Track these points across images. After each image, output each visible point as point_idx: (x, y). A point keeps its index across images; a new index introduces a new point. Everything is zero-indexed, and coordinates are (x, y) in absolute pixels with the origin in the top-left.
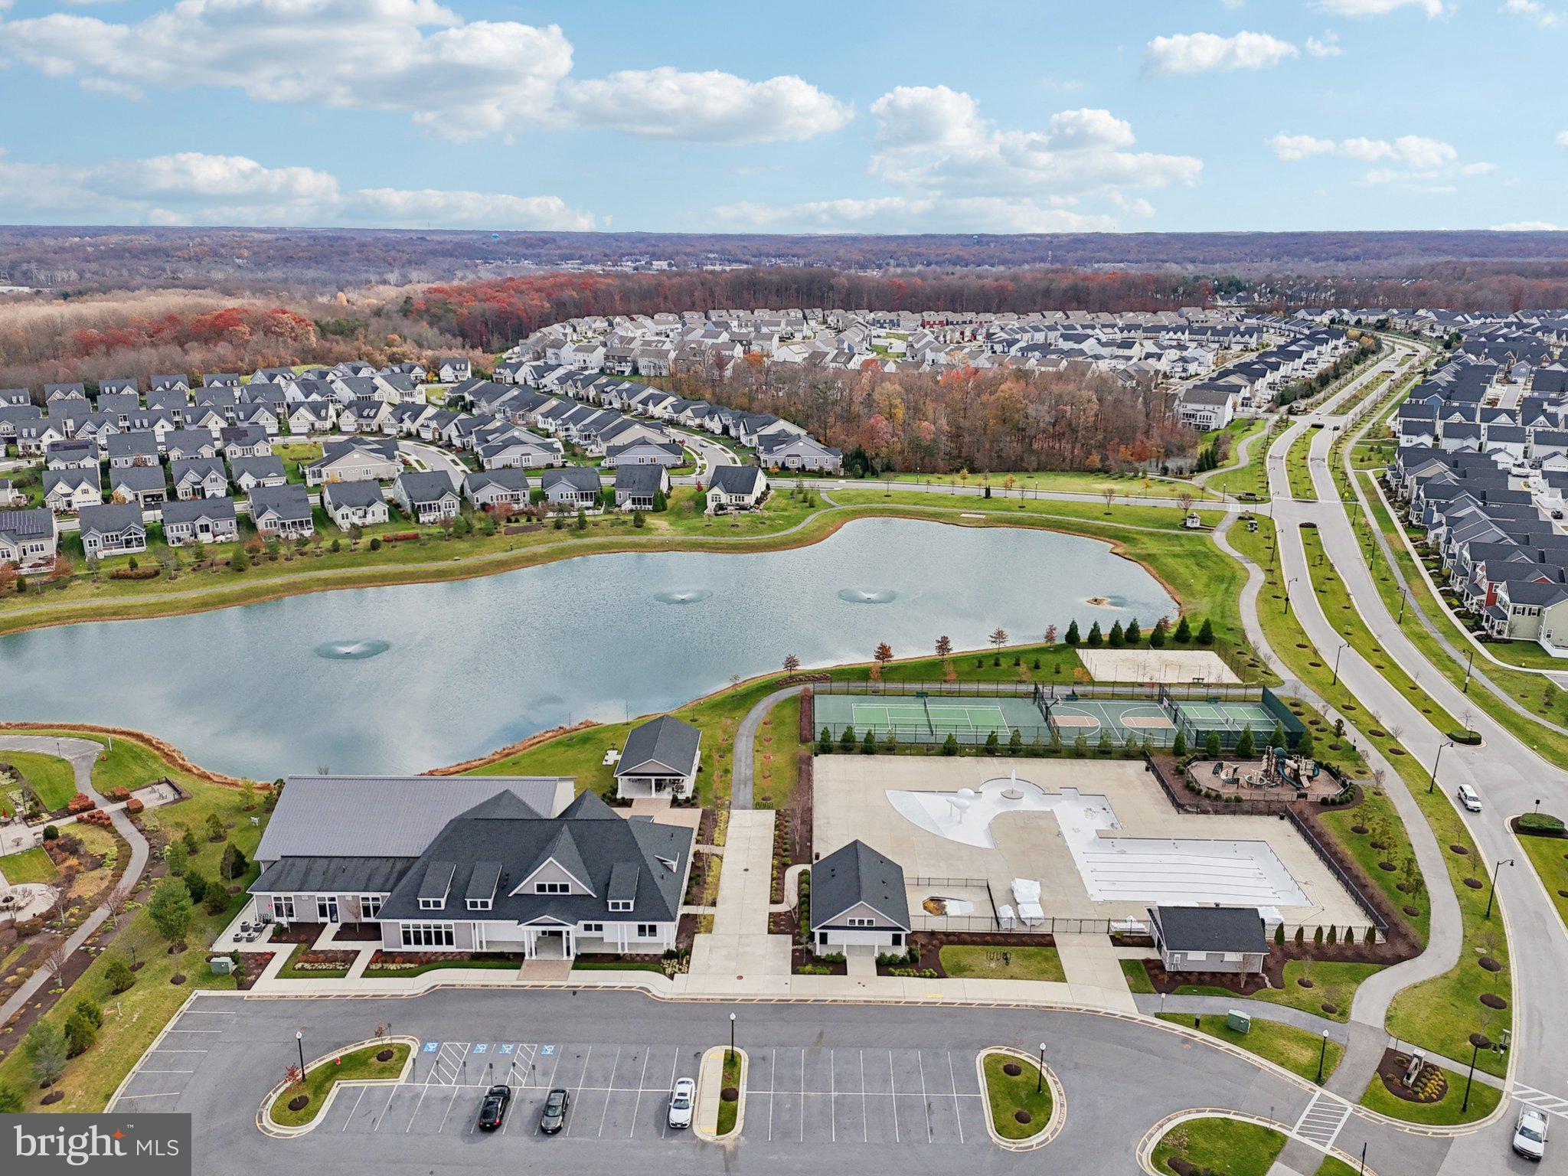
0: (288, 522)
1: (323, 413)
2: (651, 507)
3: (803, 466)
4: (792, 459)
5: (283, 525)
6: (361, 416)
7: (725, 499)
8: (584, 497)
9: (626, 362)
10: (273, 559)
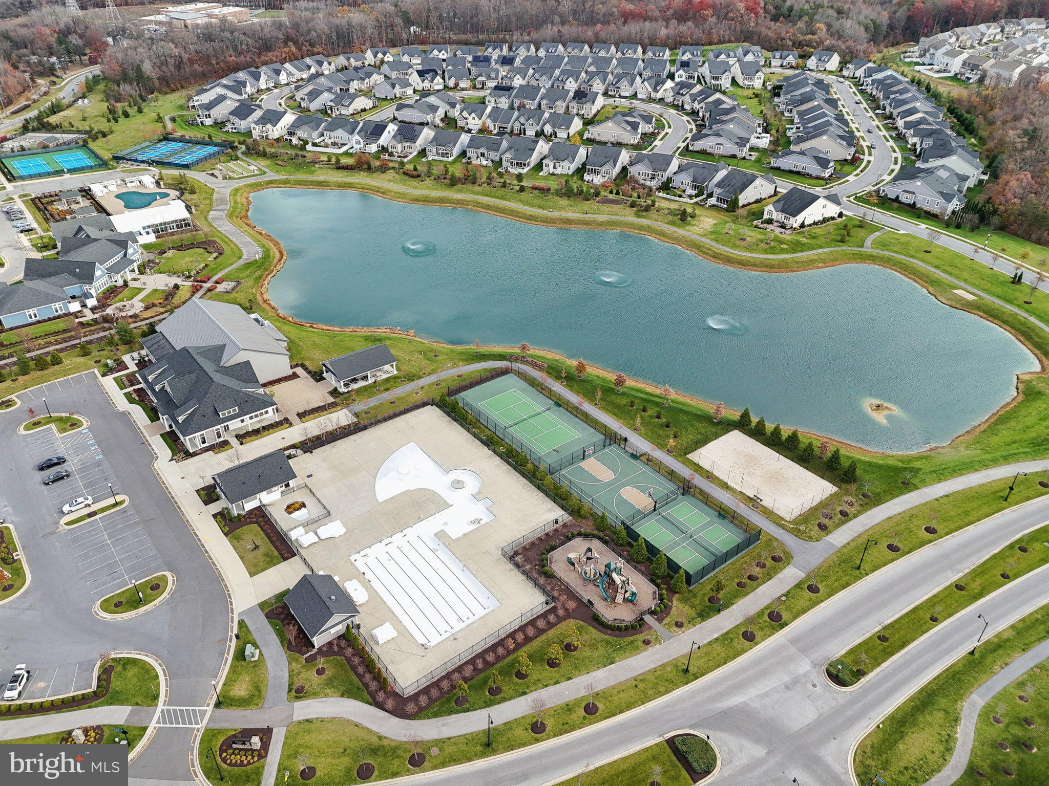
0: (515, 162)
1: (658, 88)
2: (725, 206)
3: (914, 203)
4: (906, 195)
5: (512, 163)
6: (678, 93)
7: (777, 216)
8: (694, 187)
9: (978, 70)
10: (474, 183)
